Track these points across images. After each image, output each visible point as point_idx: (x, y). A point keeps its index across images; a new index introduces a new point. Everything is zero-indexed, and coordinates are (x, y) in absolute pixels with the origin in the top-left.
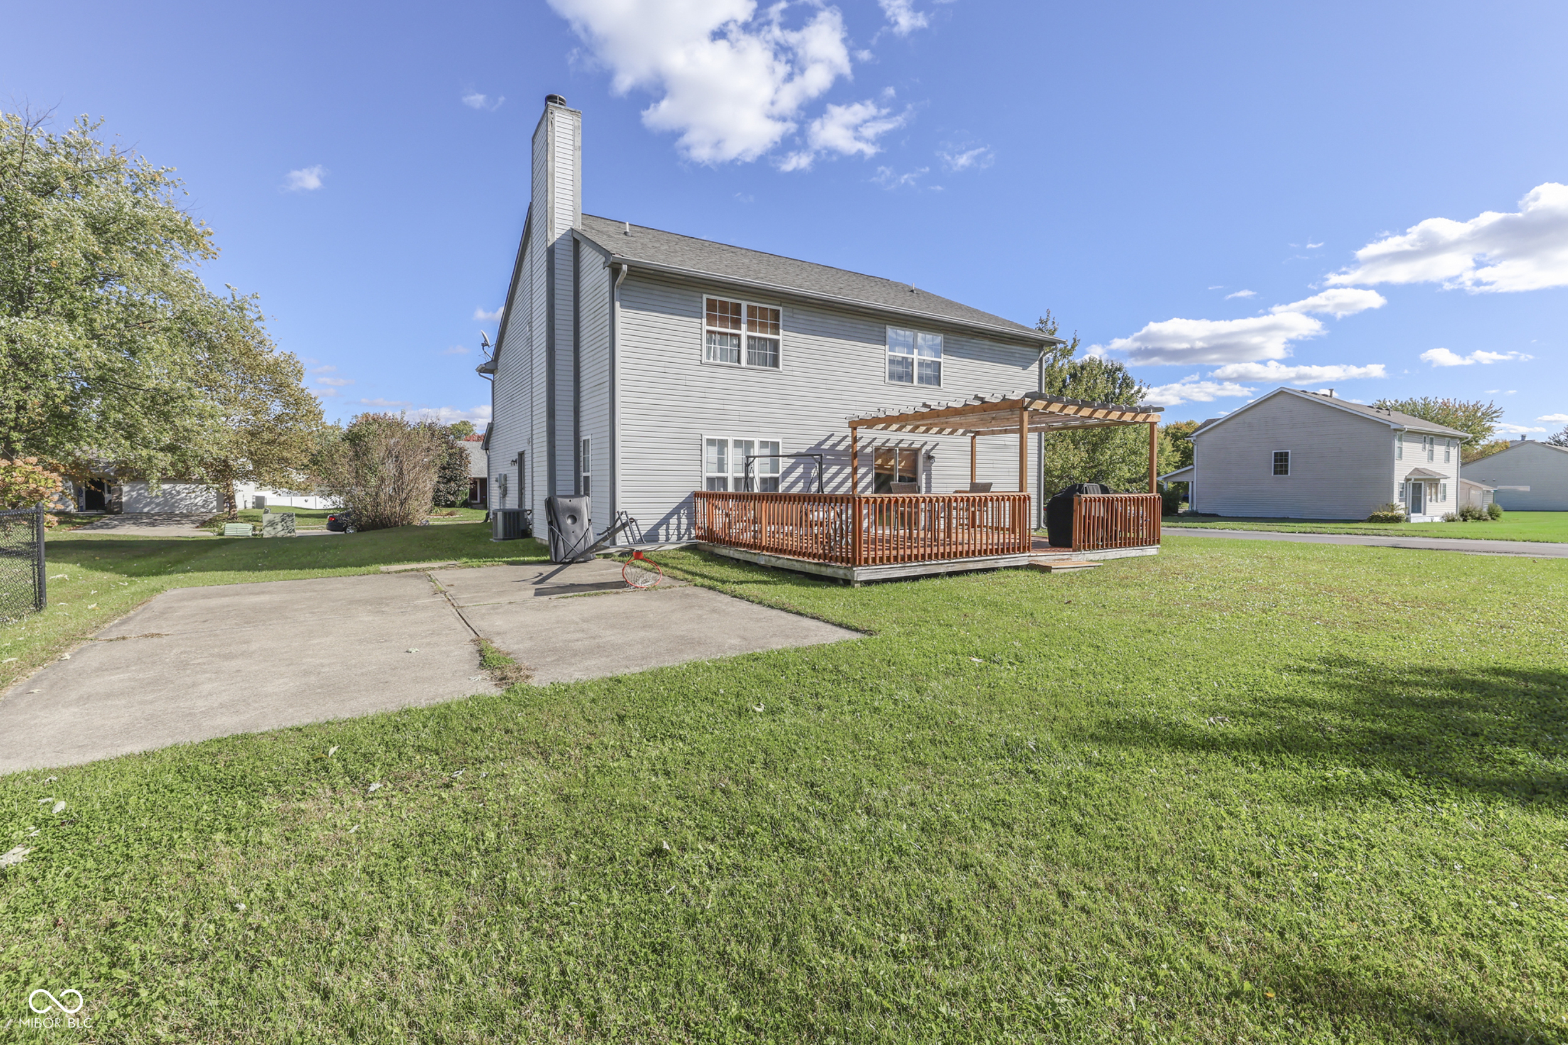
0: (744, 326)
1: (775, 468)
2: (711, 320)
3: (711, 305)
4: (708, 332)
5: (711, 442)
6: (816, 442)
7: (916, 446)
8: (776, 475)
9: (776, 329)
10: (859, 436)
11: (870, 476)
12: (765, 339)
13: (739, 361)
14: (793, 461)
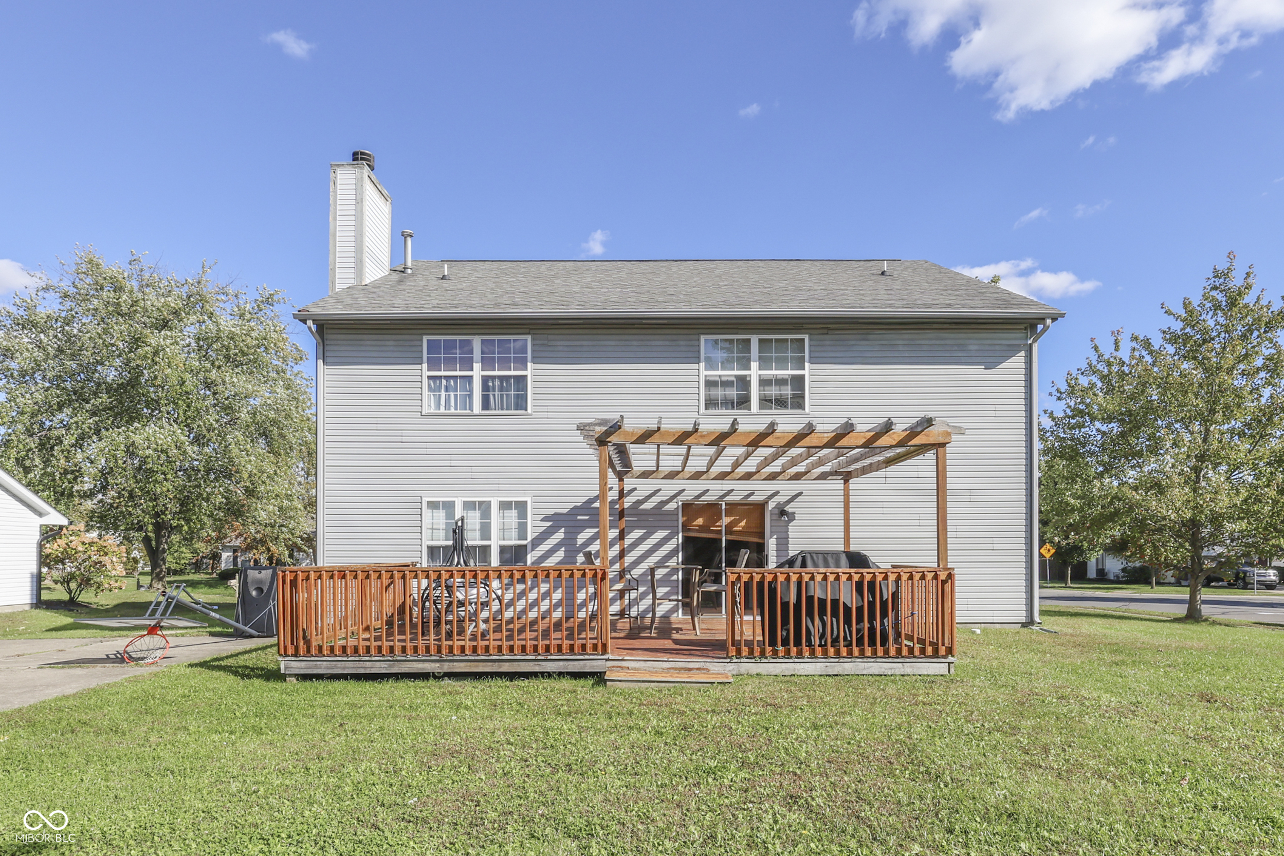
0: (477, 366)
1: (522, 534)
2: (433, 364)
3: (433, 347)
4: (429, 378)
5: (433, 505)
6: (585, 499)
7: (757, 498)
8: (523, 542)
9: (523, 363)
10: (627, 488)
11: (674, 541)
12: (508, 378)
13: (471, 409)
14: (549, 524)
